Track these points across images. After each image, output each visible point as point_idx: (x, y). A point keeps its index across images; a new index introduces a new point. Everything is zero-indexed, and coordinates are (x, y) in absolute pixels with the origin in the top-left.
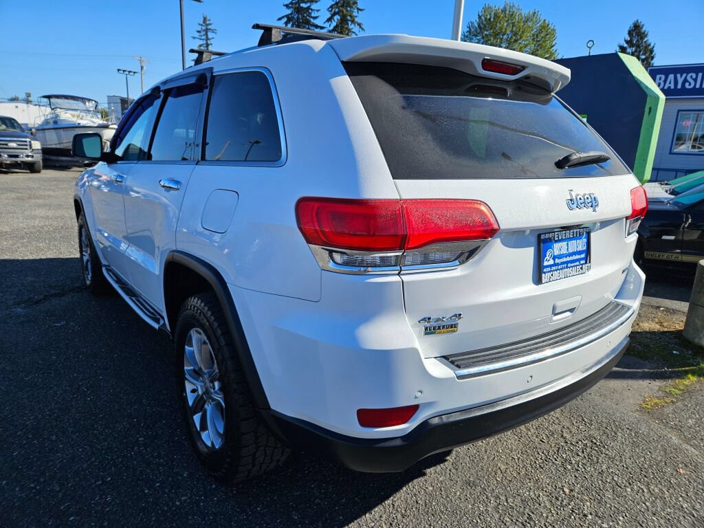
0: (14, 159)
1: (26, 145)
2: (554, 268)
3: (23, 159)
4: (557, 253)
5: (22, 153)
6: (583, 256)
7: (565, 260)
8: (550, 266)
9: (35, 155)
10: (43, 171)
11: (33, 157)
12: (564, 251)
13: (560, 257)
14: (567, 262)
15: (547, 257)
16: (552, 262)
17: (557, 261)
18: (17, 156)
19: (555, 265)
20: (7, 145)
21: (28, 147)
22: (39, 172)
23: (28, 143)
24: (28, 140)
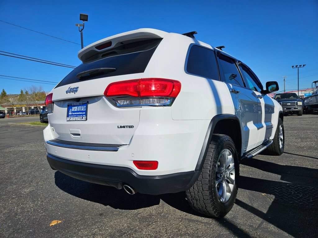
0: (288, 110)
1: (295, 104)
2: (72, 116)
3: (293, 109)
4: (73, 110)
5: (293, 107)
6: (84, 113)
7: (76, 113)
8: (71, 115)
9: (298, 108)
10: (303, 115)
11: (297, 108)
12: (76, 110)
13: (74, 112)
14: (77, 115)
15: (70, 112)
16: (71, 114)
17: (73, 113)
18: (290, 109)
19: (72, 115)
20: (286, 104)
21: (296, 105)
22: (301, 115)
23: (296, 103)
24: (296, 102)
